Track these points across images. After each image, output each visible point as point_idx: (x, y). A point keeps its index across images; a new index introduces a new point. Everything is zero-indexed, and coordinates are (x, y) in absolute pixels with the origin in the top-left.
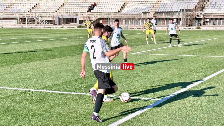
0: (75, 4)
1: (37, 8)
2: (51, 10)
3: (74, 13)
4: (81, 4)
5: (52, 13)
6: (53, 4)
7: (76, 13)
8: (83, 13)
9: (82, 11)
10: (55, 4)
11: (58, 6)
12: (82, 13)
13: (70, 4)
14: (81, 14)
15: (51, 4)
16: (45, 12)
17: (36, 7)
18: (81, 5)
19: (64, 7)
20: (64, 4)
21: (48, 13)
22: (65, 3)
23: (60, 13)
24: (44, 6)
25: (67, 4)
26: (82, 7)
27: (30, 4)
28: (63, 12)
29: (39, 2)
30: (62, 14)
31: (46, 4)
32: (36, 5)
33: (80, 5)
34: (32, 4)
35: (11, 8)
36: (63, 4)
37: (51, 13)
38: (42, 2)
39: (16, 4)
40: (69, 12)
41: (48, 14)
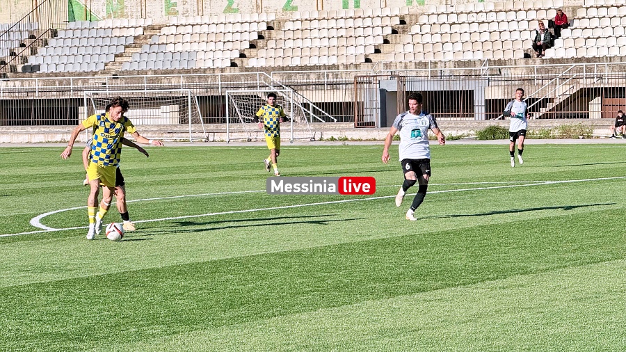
0: (463, 18)
1: (272, 44)
2: (343, 50)
3: (459, 64)
4: (494, 19)
5: (346, 67)
6: (351, 23)
7: (468, 63)
8: (505, 62)
9: (499, 56)
10: (359, 22)
11: (378, 31)
12: (499, 62)
13: (434, 19)
14: (492, 69)
15: (341, 23)
16: (315, 61)
17: (270, 38)
18: (494, 27)
19: (407, 38)
20: (407, 20)
21: (329, 67)
22: (411, 16)
23: (387, 66)
24: (308, 36)
25: (423, 19)
26: (496, 36)
27: (238, 27)
28: (402, 59)
29: (280, 17)
30: (400, 70)
31: (315, 24)
32: (270, 28)
33: (485, 27)
34: (246, 27)
35: (146, 48)
36: (403, 22)
37: (341, 67)
38: (297, 15)
39: (173, 30)
40: (430, 58)
41: (328, 75)
